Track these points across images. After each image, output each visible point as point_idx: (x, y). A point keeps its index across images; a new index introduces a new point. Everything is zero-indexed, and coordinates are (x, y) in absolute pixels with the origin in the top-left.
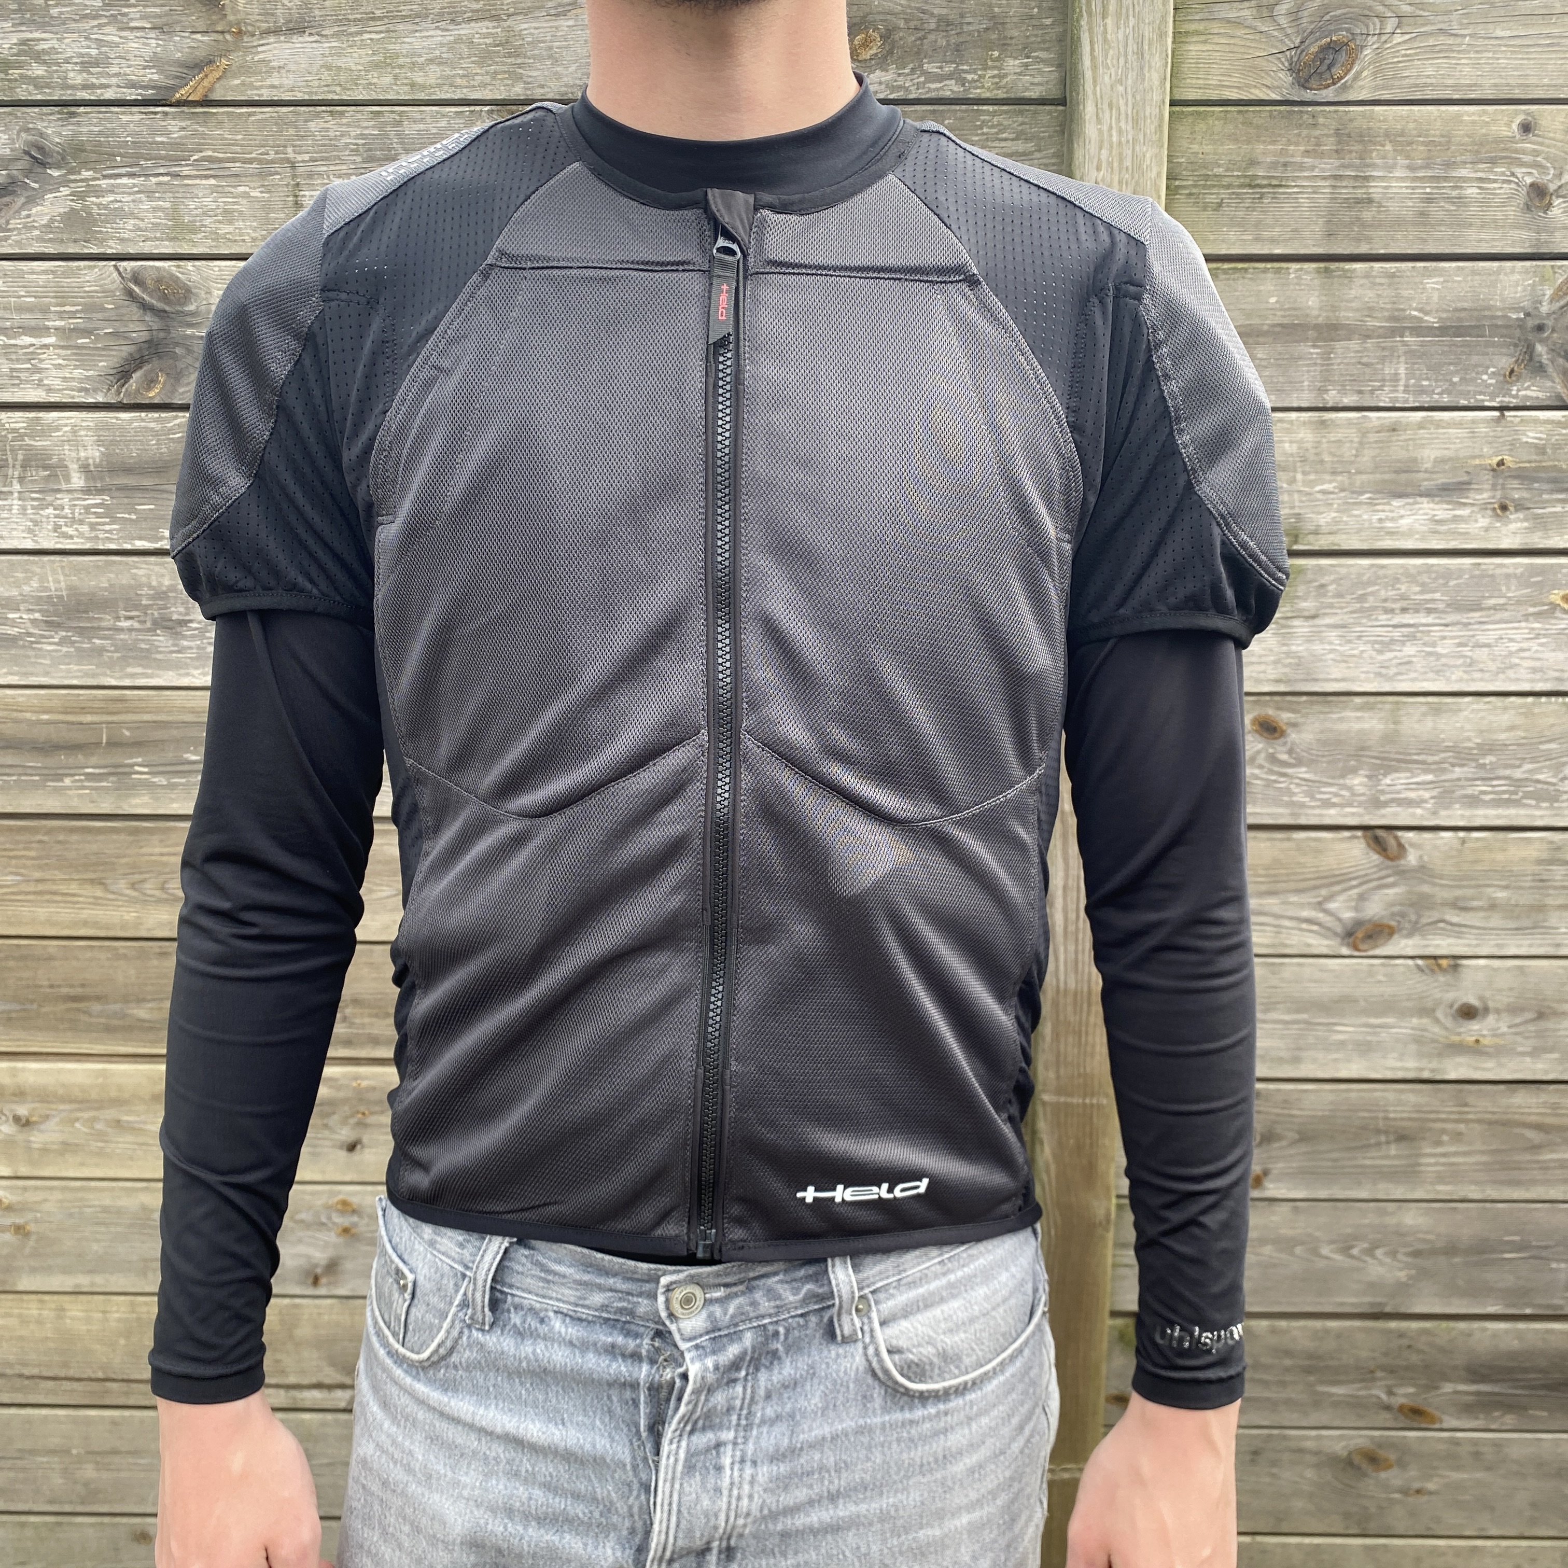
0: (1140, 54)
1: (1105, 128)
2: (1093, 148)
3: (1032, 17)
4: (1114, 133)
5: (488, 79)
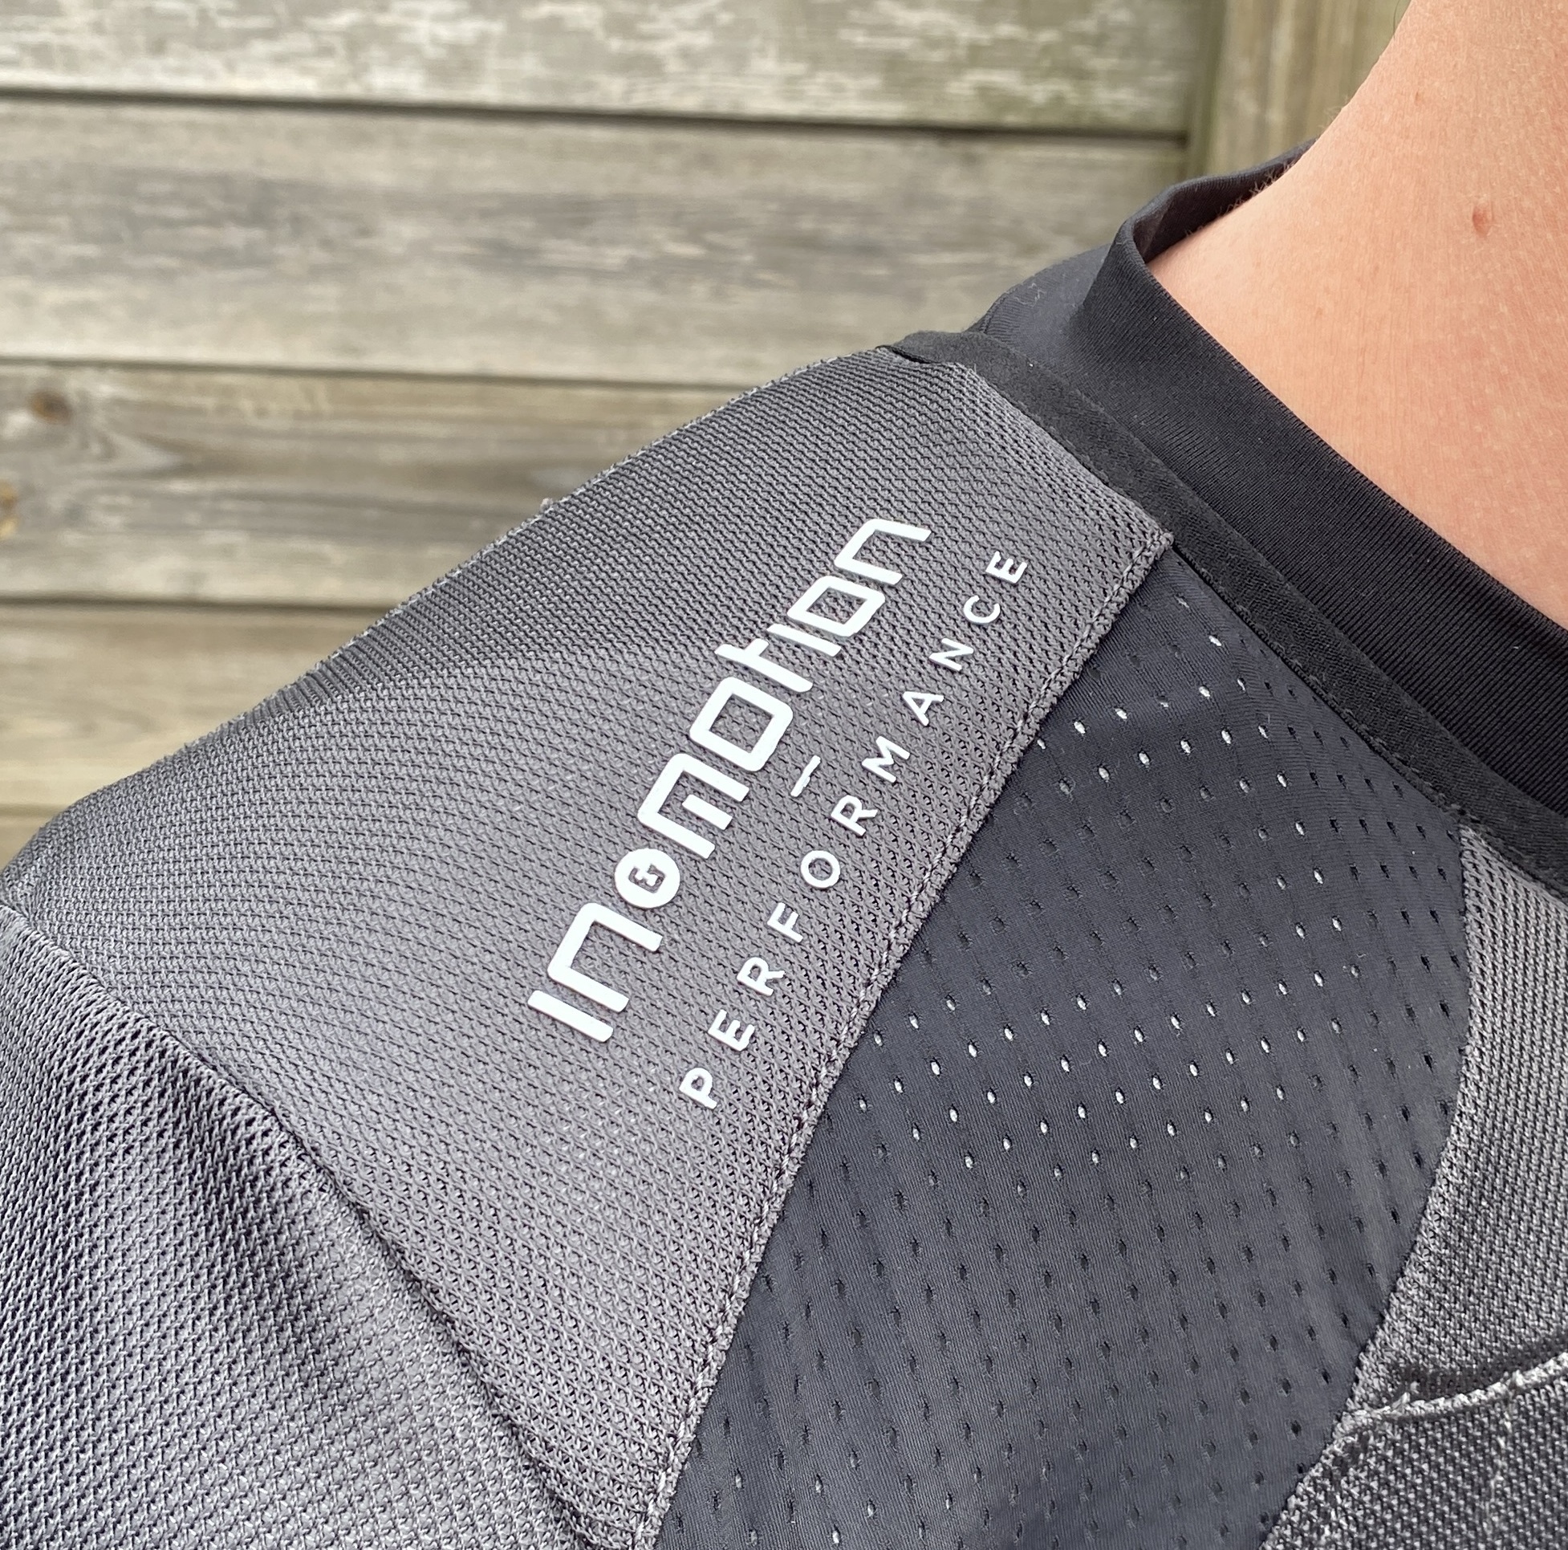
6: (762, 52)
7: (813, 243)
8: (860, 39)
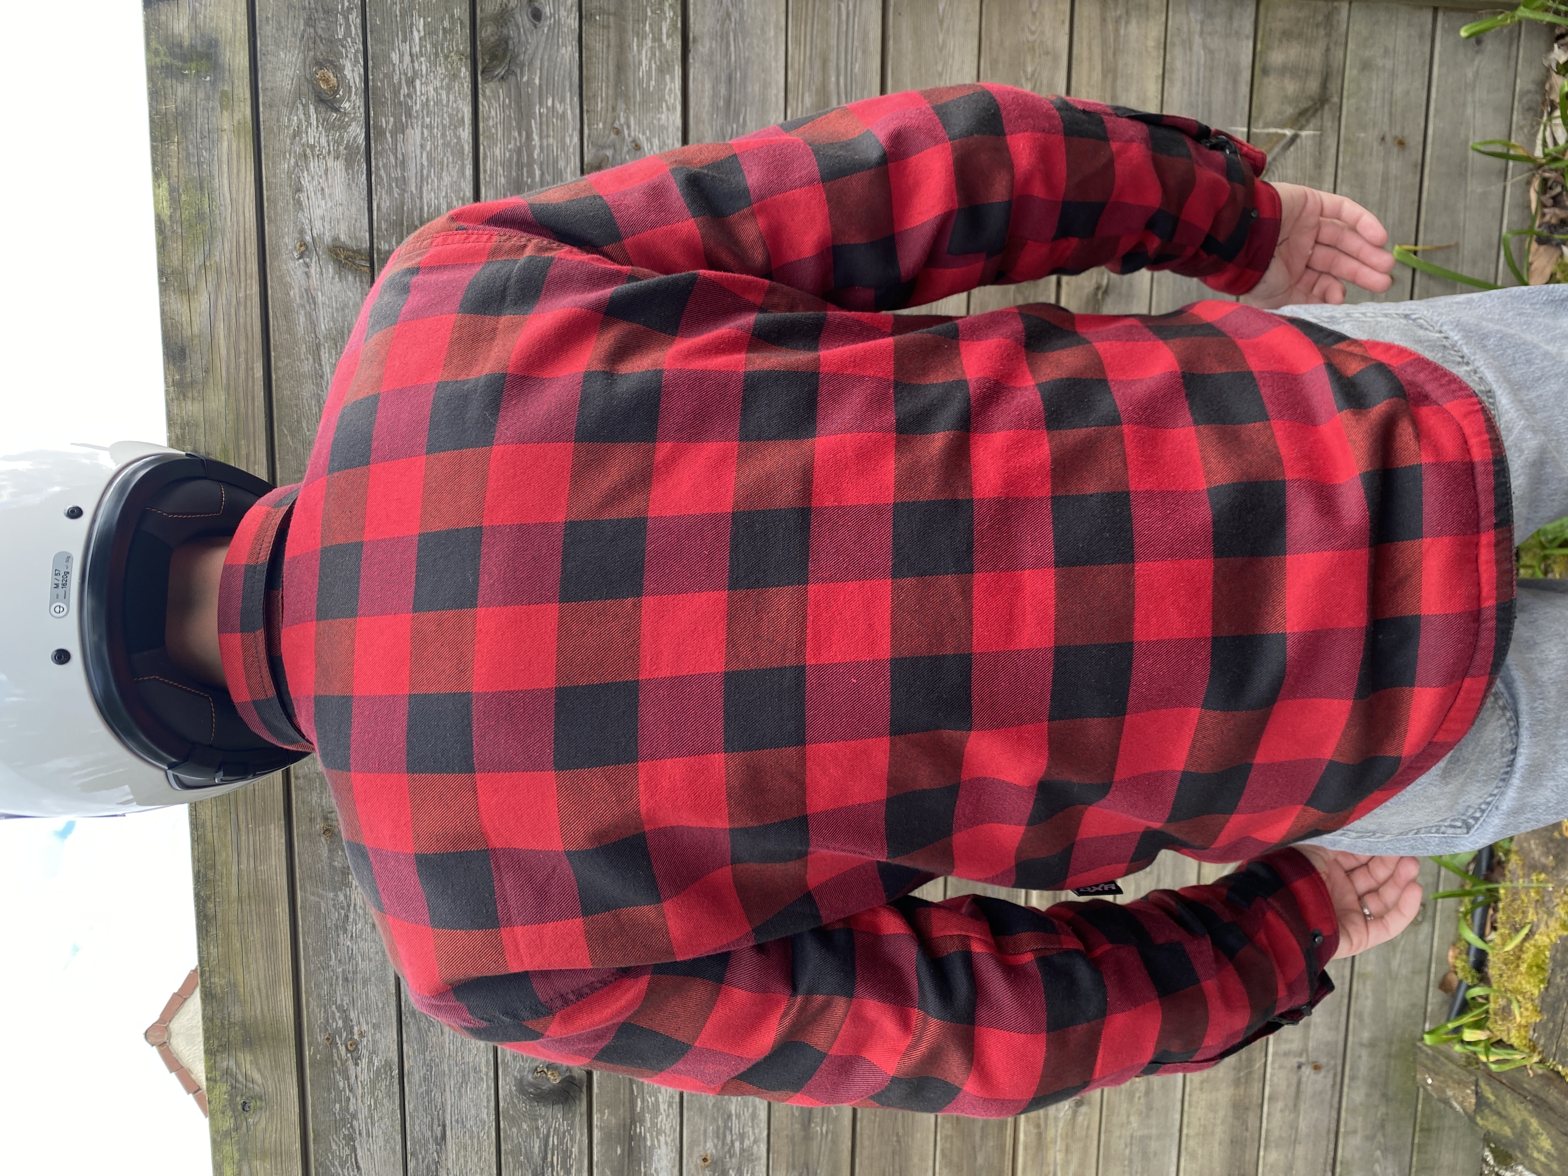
6: (659, 119)
7: (728, 102)
8: (653, 83)
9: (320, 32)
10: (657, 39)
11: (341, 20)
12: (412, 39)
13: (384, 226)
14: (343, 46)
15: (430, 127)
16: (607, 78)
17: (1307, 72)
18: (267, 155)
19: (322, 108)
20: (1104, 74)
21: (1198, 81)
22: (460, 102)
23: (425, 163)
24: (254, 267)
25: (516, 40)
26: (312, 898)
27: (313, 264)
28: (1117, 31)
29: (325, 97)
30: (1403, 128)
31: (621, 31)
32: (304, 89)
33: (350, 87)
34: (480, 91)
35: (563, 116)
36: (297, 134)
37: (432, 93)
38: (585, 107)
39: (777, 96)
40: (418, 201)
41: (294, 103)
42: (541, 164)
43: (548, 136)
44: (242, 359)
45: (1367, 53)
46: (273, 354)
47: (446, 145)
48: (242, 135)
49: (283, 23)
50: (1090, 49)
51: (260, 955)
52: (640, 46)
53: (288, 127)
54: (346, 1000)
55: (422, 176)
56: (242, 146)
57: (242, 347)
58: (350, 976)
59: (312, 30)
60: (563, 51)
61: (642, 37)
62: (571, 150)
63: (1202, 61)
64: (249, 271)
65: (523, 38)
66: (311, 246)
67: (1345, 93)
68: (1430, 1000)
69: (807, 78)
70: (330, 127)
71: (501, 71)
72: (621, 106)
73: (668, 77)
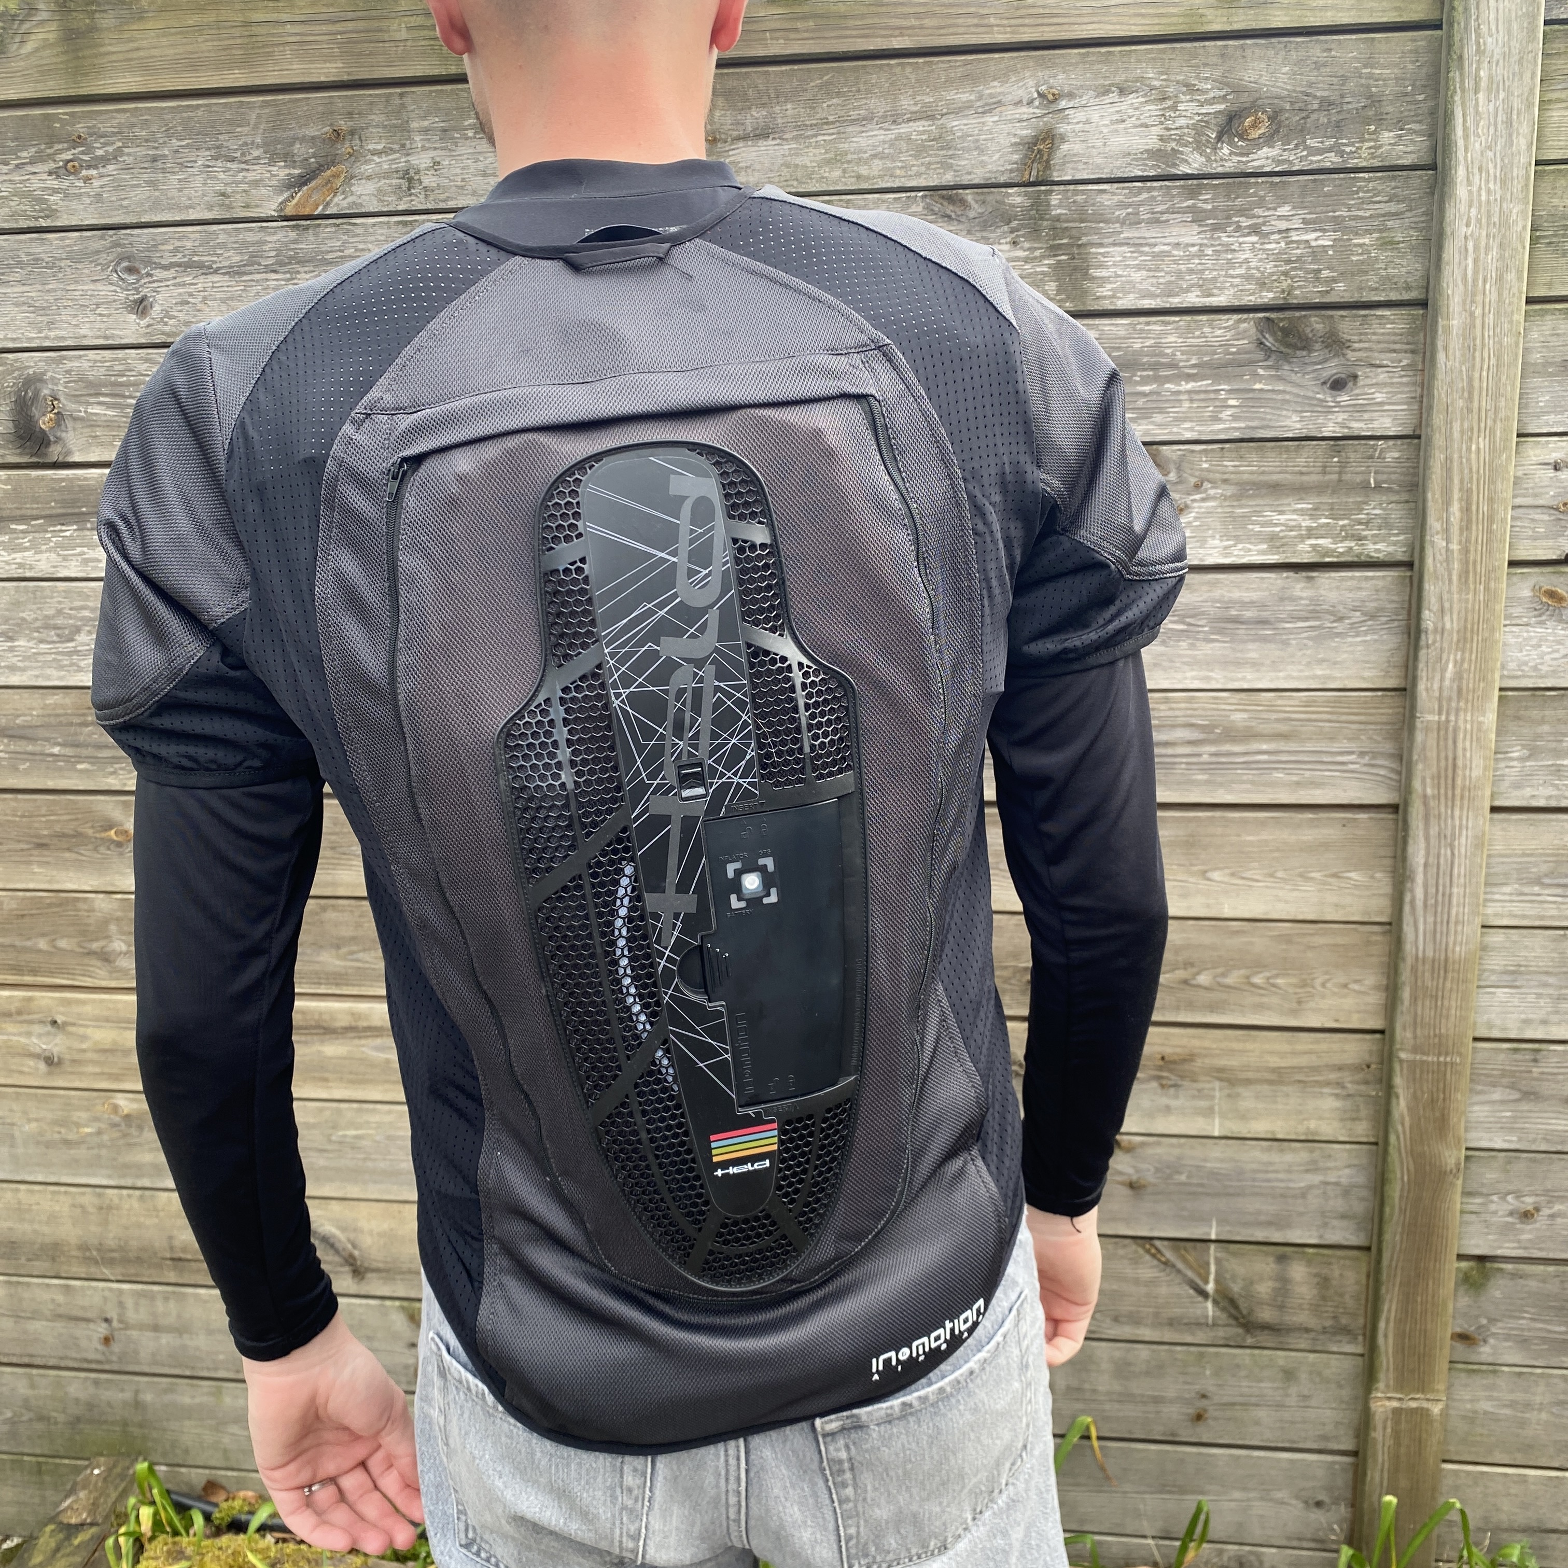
0: (1509, 123)
1: (1475, 189)
2: (1463, 208)
3: (1406, 94)
4: (1483, 193)
5: (923, 169)
6: (1213, 537)
7: (1236, 620)
8: (1257, 528)
9: (1314, 116)
10: (1311, 533)
11: (1330, 142)
12: (1307, 231)
13: (1079, 198)
14: (1297, 146)
15: (1201, 255)
16: (1263, 473)
17: (1282, 1307)
18: (1163, 51)
19: (1221, 120)
20: (1274, 1070)
21: (1268, 1181)
22: (1232, 291)
23: (1156, 249)
24: (1027, 35)
25: (1307, 360)
26: (254, 116)
27: (1031, 110)
28: (1328, 1084)
29: (1235, 123)
30: (1215, 1419)
31: (1320, 489)
32: (1245, 98)
33: (1247, 155)
34: (1245, 316)
35: (1216, 419)
36: (1191, 89)
37: (1242, 256)
38: (1227, 446)
39: (1244, 679)
40: (1111, 240)
41: (1227, 85)
42: (1158, 393)
43: (1191, 401)
44: (914, 22)
45: (1303, 1376)
46: (921, 60)
47: (1179, 275)
48: (1187, 20)
49: (1323, 70)
50: (1305, 1053)
51: (180, 50)
52: (1302, 512)
53: (1198, 77)
54: (129, 159)
55: (1141, 245)
56: (1174, 20)
57: (927, 22)
58: (159, 164)
59: (1316, 107)
60: (1295, 418)
61: (1313, 514)
62: (1175, 430)
63: (1292, 1185)
64: (1022, 29)
65: (1310, 368)
66: (1054, 107)
67: (1256, 1352)
68: (193, 1471)
69: (1265, 716)
70: (1198, 129)
71: (1269, 341)
72: (1230, 490)
73: (1265, 546)
